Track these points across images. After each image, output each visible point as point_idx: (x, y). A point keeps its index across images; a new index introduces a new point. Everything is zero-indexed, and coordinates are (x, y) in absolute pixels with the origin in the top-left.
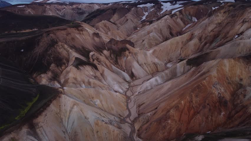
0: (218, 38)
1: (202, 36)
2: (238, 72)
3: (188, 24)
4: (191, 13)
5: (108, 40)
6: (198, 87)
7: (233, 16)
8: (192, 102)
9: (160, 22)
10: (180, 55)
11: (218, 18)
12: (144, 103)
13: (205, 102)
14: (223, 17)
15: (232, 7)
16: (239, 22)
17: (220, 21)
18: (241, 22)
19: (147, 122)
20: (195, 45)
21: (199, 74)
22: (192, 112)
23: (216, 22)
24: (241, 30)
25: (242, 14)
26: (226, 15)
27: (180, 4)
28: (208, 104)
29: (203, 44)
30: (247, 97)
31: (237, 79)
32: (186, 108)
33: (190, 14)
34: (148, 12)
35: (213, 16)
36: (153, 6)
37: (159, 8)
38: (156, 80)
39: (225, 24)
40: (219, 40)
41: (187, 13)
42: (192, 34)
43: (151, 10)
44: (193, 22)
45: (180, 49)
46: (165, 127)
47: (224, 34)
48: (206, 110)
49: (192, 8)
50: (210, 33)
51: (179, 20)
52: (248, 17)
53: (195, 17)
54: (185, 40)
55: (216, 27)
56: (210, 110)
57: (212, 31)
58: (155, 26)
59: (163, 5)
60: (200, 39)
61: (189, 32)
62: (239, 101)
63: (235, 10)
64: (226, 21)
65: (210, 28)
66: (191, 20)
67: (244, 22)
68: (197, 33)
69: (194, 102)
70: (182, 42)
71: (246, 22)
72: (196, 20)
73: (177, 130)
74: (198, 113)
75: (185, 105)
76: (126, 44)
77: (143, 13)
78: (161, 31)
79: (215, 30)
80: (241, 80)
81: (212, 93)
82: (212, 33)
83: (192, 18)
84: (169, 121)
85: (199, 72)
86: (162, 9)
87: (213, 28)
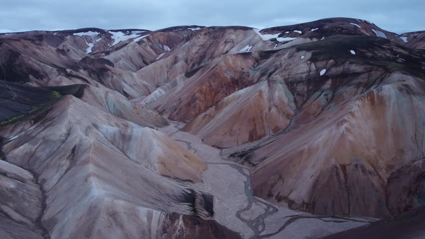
0: (205, 58)
1: (187, 58)
2: (239, 64)
3: (160, 53)
4: (162, 41)
5: (80, 59)
6: (214, 74)
7: (215, 38)
8: (211, 86)
9: (127, 49)
10: (168, 79)
11: (200, 40)
12: (160, 105)
13: (222, 84)
14: (205, 39)
15: (211, 29)
16: (221, 43)
17: (202, 44)
18: (223, 42)
19: (175, 110)
20: (183, 67)
21: (209, 70)
22: (213, 93)
23: (199, 44)
24: (225, 50)
25: (223, 35)
26: (207, 36)
27: (137, 34)
28: (225, 85)
29: (190, 65)
30: (250, 77)
31: (240, 69)
32: (208, 91)
33: (159, 41)
34: (92, 43)
35: (194, 38)
36: (99, 35)
37: (108, 38)
38: (160, 92)
39: (208, 46)
40: (207, 60)
41: (156, 40)
42: (176, 57)
43: (98, 40)
44: (166, 52)
45: (166, 73)
46: (195, 107)
47: (210, 55)
48: (224, 89)
49: (162, 35)
50: (194, 55)
51: (149, 48)
52: (229, 37)
53: (167, 45)
54: (169, 63)
55: (199, 49)
56: (227, 88)
57: (196, 53)
58: (122, 53)
59: (112, 35)
60: (186, 61)
61: (172, 56)
62: (245, 80)
63: (215, 31)
64: (209, 42)
65: (194, 50)
66: (163, 49)
67: (226, 42)
68: (180, 56)
69: (213, 86)
70: (167, 66)
71: (228, 42)
72: (169, 49)
73: (205, 107)
74: (218, 92)
75: (206, 89)
76: (104, 63)
77: (86, 44)
78: (131, 59)
79: (199, 52)
80: (243, 69)
81: (225, 77)
82: (197, 55)
83: (163, 47)
84: (197, 102)
85: (208, 69)
86: (114, 40)
87: (197, 50)
